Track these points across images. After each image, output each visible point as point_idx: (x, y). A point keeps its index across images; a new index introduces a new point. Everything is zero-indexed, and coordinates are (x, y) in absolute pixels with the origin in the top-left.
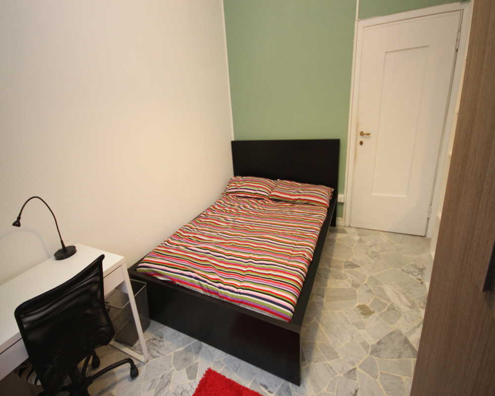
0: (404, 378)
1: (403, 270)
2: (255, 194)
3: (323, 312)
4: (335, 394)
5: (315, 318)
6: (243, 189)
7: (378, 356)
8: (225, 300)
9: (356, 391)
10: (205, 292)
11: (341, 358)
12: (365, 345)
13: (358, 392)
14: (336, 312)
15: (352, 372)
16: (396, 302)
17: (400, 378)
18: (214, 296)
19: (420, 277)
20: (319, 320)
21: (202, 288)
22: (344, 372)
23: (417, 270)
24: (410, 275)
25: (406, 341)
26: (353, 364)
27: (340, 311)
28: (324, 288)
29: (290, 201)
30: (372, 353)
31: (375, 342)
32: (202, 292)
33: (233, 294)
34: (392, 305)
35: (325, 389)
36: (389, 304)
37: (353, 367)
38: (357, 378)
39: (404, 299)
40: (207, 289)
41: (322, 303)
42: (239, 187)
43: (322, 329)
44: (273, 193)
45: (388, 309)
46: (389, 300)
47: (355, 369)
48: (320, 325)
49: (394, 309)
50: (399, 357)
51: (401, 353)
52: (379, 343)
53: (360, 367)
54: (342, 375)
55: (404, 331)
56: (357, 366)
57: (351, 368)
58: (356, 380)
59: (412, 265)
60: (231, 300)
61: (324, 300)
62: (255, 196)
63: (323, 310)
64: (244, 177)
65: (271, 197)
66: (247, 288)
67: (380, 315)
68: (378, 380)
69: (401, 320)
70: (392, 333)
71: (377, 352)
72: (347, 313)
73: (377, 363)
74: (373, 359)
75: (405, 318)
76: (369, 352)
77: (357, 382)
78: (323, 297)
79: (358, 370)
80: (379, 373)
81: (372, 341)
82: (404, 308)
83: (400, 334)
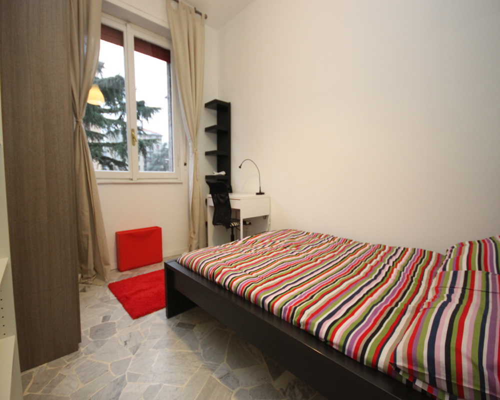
3: (200, 364)
5: (201, 351)
12: (134, 377)
14: (189, 378)
20: (196, 353)
27: (186, 384)
28: (235, 392)
30: (123, 378)
37: (136, 353)
41: (213, 370)
43: (186, 351)
47: (134, 354)
48: (190, 351)
56: (133, 357)
57: (138, 351)
61: (214, 376)
63: (203, 365)
71: (118, 384)
72: (177, 389)
74: (120, 374)
78: (221, 378)
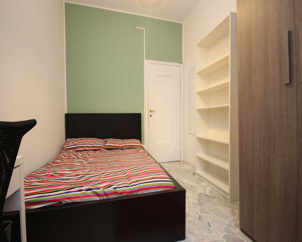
0: (218, 208)
1: (183, 173)
2: (93, 147)
4: (202, 230)
6: (82, 144)
7: (203, 205)
8: (124, 195)
9: (209, 223)
10: (101, 197)
11: (191, 214)
12: (194, 204)
13: (210, 223)
15: (200, 217)
16: (191, 184)
17: (216, 209)
18: (112, 196)
19: (190, 173)
21: (98, 195)
22: (197, 219)
23: (187, 171)
24: (187, 174)
25: (206, 195)
26: (197, 213)
29: (120, 148)
30: (200, 205)
31: (197, 201)
32: (97, 198)
33: (129, 187)
34: (190, 185)
35: (197, 232)
36: (189, 185)
37: (199, 215)
38: (204, 218)
40: (103, 194)
42: (77, 144)
44: (106, 145)
45: (190, 187)
46: (187, 184)
47: (200, 215)
49: (192, 186)
50: (210, 201)
52: (199, 200)
53: (201, 213)
54: (197, 221)
55: (202, 192)
56: (199, 213)
58: (204, 219)
59: (184, 170)
60: (130, 193)
62: (93, 149)
64: (79, 138)
65: (105, 147)
66: (137, 181)
67: (190, 191)
68: (211, 214)
70: (199, 195)
73: (204, 208)
74: (202, 207)
75: (198, 188)
76: (198, 205)
77: (206, 219)
79: (201, 215)
80: (209, 211)
81: (196, 201)
82: (196, 185)
83: (202, 194)
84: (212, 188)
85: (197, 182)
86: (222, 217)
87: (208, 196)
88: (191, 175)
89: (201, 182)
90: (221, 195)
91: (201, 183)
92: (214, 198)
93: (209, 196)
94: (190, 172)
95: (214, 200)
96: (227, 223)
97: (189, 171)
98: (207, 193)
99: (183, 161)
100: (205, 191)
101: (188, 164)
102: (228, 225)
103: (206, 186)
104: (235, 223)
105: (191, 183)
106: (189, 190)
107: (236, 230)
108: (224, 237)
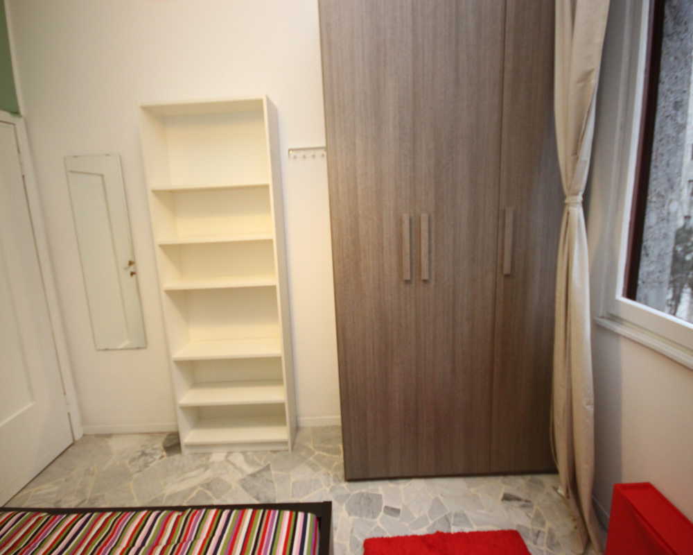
0: (293, 480)
16: (198, 481)
17: (293, 484)
19: (158, 457)
23: (143, 458)
24: (151, 465)
25: (253, 475)
34: (202, 485)
36: (200, 488)
39: (193, 473)
45: (208, 489)
46: (193, 489)
49: (208, 485)
50: (272, 482)
51: (267, 480)
55: (240, 476)
59: (130, 462)
69: (226, 478)
70: (244, 487)
75: (222, 474)
82: (208, 474)
83: (244, 479)
84: (244, 453)
85: (201, 466)
86: (315, 490)
87: (258, 475)
88: (165, 458)
89: (208, 459)
90: (269, 453)
91: (211, 460)
92: (267, 468)
93: (259, 472)
94: (151, 455)
95: (273, 472)
96: (328, 489)
97: (144, 454)
98: (250, 470)
99: (84, 435)
100: (241, 471)
101: (109, 436)
102: (331, 491)
103: (227, 457)
104: (331, 479)
105: (194, 477)
106: (213, 498)
107: (343, 488)
108: (350, 514)
